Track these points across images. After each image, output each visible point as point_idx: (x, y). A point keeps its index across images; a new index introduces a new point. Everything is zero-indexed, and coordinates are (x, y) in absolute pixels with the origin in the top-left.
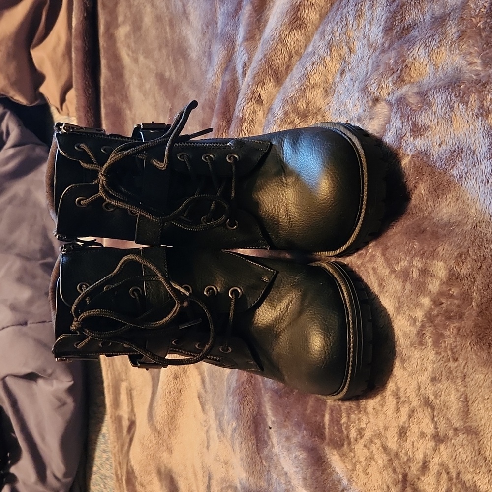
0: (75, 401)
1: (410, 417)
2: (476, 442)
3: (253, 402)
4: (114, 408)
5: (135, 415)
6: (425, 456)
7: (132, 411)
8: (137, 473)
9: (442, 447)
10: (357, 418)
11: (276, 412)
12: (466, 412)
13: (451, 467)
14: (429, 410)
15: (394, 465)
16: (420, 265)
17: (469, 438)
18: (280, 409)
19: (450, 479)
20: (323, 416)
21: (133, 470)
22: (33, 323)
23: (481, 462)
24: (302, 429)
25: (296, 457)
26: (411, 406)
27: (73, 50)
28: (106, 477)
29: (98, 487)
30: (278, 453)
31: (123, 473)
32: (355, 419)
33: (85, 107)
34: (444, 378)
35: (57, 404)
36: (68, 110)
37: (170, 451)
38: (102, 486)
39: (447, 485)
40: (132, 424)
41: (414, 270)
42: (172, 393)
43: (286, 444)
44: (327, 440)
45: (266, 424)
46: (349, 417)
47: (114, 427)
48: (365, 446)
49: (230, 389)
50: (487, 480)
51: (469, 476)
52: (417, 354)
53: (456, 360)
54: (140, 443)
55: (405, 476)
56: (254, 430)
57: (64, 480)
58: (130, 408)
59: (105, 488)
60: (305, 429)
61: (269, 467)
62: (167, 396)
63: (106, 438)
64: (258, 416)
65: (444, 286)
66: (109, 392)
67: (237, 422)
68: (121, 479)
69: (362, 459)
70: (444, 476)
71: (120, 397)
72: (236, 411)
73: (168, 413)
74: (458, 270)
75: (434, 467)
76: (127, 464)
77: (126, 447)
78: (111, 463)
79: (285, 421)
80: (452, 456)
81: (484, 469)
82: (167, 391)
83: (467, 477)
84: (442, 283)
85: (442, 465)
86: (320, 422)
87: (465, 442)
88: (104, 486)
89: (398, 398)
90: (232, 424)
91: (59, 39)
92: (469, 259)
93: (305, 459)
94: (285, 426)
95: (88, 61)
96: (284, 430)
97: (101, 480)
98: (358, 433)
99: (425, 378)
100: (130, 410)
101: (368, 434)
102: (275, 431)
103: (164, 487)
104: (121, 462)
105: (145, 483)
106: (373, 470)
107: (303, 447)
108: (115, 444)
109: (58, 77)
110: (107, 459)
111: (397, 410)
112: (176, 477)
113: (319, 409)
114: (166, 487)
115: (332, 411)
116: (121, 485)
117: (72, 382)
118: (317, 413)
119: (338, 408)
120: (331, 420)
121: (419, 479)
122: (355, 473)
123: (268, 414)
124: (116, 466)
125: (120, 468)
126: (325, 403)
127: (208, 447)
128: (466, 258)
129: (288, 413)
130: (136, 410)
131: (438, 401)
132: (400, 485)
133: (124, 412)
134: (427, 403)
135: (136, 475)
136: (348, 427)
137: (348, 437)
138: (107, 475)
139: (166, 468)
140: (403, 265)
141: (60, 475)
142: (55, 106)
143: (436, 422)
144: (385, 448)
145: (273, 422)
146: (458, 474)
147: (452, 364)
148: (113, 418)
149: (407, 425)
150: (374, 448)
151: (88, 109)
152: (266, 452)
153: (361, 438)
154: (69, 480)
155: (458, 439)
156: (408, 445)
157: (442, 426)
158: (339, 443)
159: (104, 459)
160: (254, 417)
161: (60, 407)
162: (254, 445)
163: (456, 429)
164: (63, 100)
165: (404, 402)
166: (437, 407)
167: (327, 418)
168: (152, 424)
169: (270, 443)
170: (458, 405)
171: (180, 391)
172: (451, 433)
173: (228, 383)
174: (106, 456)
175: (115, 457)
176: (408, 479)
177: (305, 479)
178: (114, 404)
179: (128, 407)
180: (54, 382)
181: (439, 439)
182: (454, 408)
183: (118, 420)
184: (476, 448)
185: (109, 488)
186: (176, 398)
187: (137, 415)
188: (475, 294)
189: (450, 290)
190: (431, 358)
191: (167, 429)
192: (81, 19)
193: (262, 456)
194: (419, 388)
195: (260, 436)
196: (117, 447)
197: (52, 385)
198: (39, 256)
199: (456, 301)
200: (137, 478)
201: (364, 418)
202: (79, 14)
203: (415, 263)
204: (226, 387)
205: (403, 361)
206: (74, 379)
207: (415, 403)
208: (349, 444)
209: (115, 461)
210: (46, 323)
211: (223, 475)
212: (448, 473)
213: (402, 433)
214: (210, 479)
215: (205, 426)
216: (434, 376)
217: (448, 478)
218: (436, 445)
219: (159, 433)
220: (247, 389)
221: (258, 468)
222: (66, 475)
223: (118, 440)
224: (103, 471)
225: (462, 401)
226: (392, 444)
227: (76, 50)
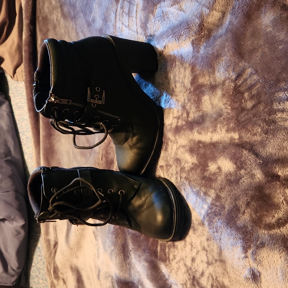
0: (25, 232)
1: (197, 254)
2: (224, 265)
3: (122, 238)
4: (46, 235)
5: (58, 239)
6: (203, 270)
7: (56, 237)
8: (59, 268)
9: (210, 267)
10: (173, 251)
11: (134, 243)
12: (220, 253)
13: (213, 275)
14: (205, 252)
15: (189, 272)
16: (204, 190)
17: (221, 264)
18: (136, 243)
19: (213, 280)
20: (157, 247)
21: (57, 267)
22: (2, 192)
23: (226, 274)
24: (146, 252)
25: (143, 265)
26: (198, 250)
27: (23, 51)
28: (40, 269)
29: (35, 274)
30: (134, 263)
31: (51, 268)
32: (172, 251)
33: (29, 81)
34: (212, 239)
35: (16, 233)
36: (17, 78)
37: (77, 257)
38: (38, 273)
39: (212, 282)
40: (56, 244)
41: (201, 192)
42: (79, 231)
43: (139, 259)
44: (159, 258)
45: (128, 249)
46: (169, 249)
47: (46, 245)
48: (176, 263)
49: (109, 230)
50: (228, 280)
51: (221, 279)
52: (201, 228)
53: (217, 232)
54: (62, 254)
55: (194, 277)
56: (122, 251)
57: (18, 271)
58: (55, 235)
59: (40, 274)
60: (148, 252)
61: (130, 268)
62: (76, 232)
63: (40, 249)
64: (125, 244)
65: (214, 201)
66: (43, 227)
67: (115, 247)
68: (50, 271)
69: (175, 268)
70: (211, 278)
71: (49, 230)
72: (114, 242)
73: (76, 240)
74: (220, 195)
75: (206, 274)
76: (54, 264)
77: (53, 255)
78: (44, 262)
79: (138, 248)
80: (214, 271)
81: (227, 276)
82: (76, 229)
83: (220, 279)
84: (213, 200)
85: (210, 274)
86: (155, 250)
87: (220, 265)
88: (39, 273)
89: (192, 246)
90: (111, 248)
91: (13, 42)
92: (225, 190)
93: (148, 266)
94: (138, 251)
95: (31, 57)
96: (138, 253)
97: (37, 270)
98: (173, 257)
99: (204, 239)
100: (55, 236)
101: (178, 258)
102: (133, 253)
103: (74, 275)
104: (50, 262)
105: (64, 273)
106: (180, 273)
107: (146, 261)
108: (47, 253)
109: (12, 61)
110: (41, 260)
111: (192, 250)
112: (80, 270)
113: (155, 244)
114: (75, 275)
115: (161, 246)
116: (50, 274)
117: (24, 223)
118: (154, 245)
119: (164, 245)
120: (161, 249)
121: (200, 279)
122: (171, 273)
123: (130, 244)
124: (47, 264)
125: (50, 265)
126: (157, 242)
127: (98, 257)
128: (224, 190)
129: (140, 245)
130: (58, 237)
131: (209, 248)
132: (191, 280)
133: (52, 237)
134: (204, 249)
135: (59, 269)
136: (169, 254)
137: (169, 258)
138: (41, 268)
139: (75, 266)
140: (197, 189)
141: (15, 268)
142: (9, 75)
143: (208, 257)
144: (185, 265)
145: (132, 248)
146: (216, 278)
147: (216, 234)
148: (46, 240)
149: (195, 257)
150: (180, 264)
151: (31, 82)
152: (128, 261)
153: (175, 259)
154: (20, 270)
155: (217, 264)
156: (195, 265)
157: (210, 258)
158: (165, 260)
159: (39, 260)
160: (122, 245)
161: (17, 235)
162: (122, 257)
163: (216, 260)
164: (14, 72)
165: (195, 248)
166: (209, 251)
167: (159, 248)
168: (68, 245)
169: (131, 257)
170: (217, 250)
171: (83, 230)
172: (214, 261)
173: (109, 228)
174: (40, 258)
175: (47, 259)
176: (195, 278)
177: (147, 275)
178: (46, 233)
179: (54, 235)
180: (14, 222)
181: (209, 263)
182: (215, 252)
183: (48, 241)
184: (224, 268)
185: (42, 274)
186: (81, 233)
187: (59, 239)
188: (226, 206)
189: (216, 203)
190: (207, 230)
191: (76, 248)
192: (28, 36)
193: (126, 263)
194: (201, 243)
195: (125, 253)
196: (47, 255)
197: (13, 224)
198: (3, 156)
199: (218, 208)
200: (59, 270)
201: (176, 251)
202: (27, 33)
203: (202, 189)
204: (108, 230)
205: (194, 230)
206: (25, 221)
207: (199, 248)
208: (169, 261)
209: (47, 262)
210: (9, 192)
211: (106, 271)
212: (212, 277)
213: (193, 260)
214: (99, 272)
215: (97, 247)
216: (208, 238)
217: (212, 279)
218: (208, 266)
219: (72, 249)
220: (119, 232)
221: (124, 268)
222: (18, 268)
223: (48, 251)
224: (38, 266)
225: (219, 249)
226: (189, 263)
227: (25, 51)
